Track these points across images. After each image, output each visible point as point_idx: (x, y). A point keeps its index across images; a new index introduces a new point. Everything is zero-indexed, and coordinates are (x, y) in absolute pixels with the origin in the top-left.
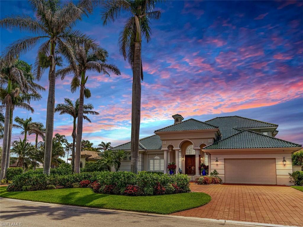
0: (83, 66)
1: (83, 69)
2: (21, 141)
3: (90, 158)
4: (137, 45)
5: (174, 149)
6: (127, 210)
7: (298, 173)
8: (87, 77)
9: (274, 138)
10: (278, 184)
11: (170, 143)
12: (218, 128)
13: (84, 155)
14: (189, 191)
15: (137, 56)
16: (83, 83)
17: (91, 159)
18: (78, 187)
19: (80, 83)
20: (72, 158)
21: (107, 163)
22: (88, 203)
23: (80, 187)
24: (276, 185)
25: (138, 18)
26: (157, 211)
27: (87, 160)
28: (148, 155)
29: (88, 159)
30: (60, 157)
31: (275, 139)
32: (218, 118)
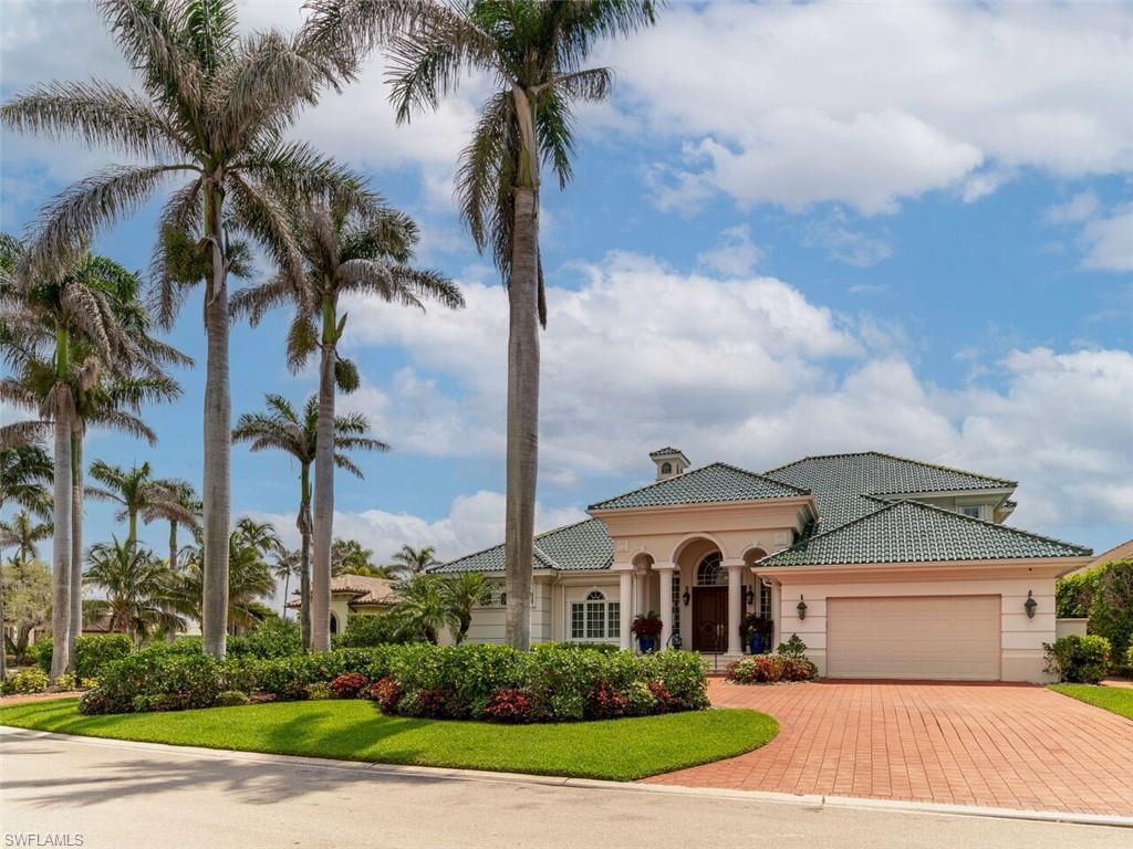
0: (326, 277)
1: (327, 287)
2: (117, 544)
3: (363, 599)
4: (523, 198)
5: (653, 567)
6: (496, 770)
7: (1074, 643)
8: (345, 316)
9: (1001, 527)
10: (1004, 679)
11: (642, 547)
12: (808, 493)
13: (343, 591)
14: (706, 704)
15: (524, 239)
16: (329, 338)
17: (369, 603)
18: (325, 698)
19: (320, 341)
20: (300, 602)
21: (423, 616)
22: (363, 747)
23: (332, 697)
24: (998, 683)
25: (527, 96)
26: (594, 770)
27: (353, 606)
28: (566, 587)
29: (357, 603)
30: (257, 599)
31: (1005, 529)
32: (810, 459)
